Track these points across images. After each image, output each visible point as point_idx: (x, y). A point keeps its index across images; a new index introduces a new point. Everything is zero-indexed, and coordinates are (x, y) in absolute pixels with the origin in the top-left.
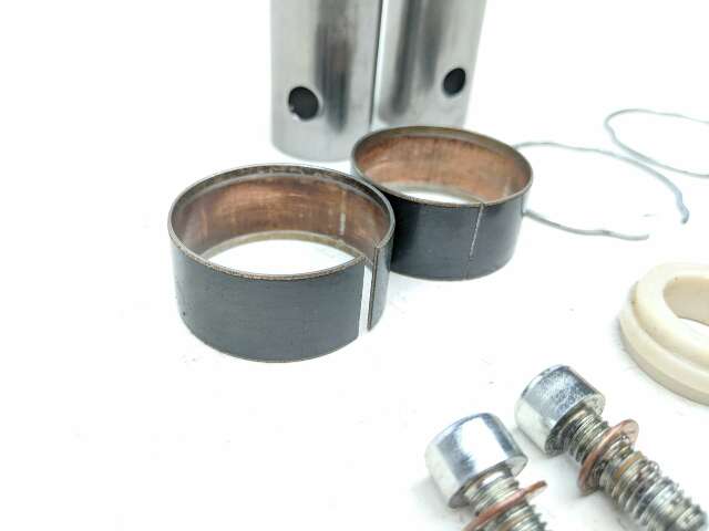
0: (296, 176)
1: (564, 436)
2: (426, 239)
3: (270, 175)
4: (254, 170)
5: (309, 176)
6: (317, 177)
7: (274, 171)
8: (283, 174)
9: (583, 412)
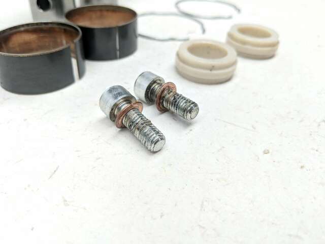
0: (40, 26)
1: (151, 94)
2: (100, 43)
3: (30, 27)
4: (23, 26)
5: (46, 26)
6: (50, 26)
7: (32, 26)
8: (35, 27)
9: (155, 84)
